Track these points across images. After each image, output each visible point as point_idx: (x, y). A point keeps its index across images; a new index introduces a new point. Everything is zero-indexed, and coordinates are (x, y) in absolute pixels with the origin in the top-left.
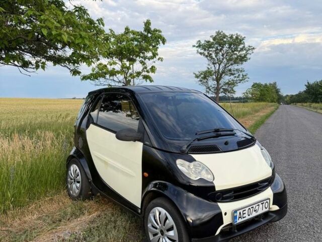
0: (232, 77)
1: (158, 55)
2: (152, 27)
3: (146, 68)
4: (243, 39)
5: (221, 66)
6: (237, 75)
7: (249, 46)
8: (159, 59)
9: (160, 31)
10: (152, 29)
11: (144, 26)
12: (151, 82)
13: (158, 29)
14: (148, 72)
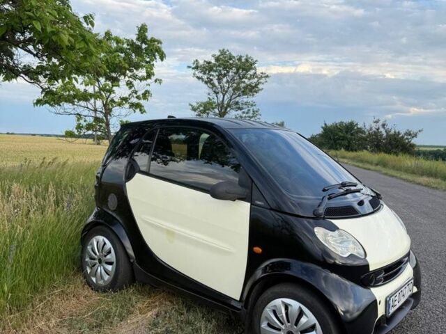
0: (239, 112)
1: (154, 75)
2: (149, 35)
3: (136, 92)
4: (254, 63)
5: (226, 97)
6: (246, 110)
7: (262, 73)
8: (156, 81)
9: (159, 42)
10: (149, 38)
11: (137, 33)
12: (142, 113)
13: (156, 38)
14: (138, 97)
